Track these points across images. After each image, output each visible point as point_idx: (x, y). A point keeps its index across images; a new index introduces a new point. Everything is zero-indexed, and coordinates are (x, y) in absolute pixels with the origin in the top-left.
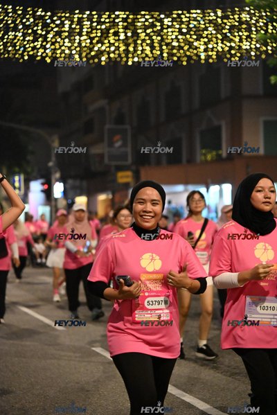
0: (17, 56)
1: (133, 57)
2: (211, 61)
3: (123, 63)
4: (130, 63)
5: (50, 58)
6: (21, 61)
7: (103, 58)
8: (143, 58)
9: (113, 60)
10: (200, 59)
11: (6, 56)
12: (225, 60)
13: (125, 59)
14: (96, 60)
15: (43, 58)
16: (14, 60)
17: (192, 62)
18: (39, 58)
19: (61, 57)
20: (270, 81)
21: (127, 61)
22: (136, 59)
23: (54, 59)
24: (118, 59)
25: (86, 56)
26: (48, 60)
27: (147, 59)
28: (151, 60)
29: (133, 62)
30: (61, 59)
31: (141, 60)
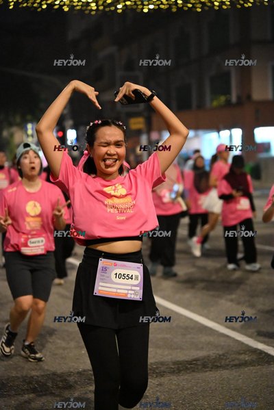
0: (35, 5)
1: (148, 5)
2: (224, 7)
3: (139, 11)
4: (146, 10)
5: (68, 6)
6: (39, 10)
7: (120, 6)
8: (158, 5)
9: (129, 7)
10: (214, 5)
11: (25, 5)
12: (239, 6)
13: (140, 7)
14: (113, 8)
15: (61, 6)
16: (32, 9)
17: (206, 8)
18: (56, 7)
19: (78, 5)
21: (143, 8)
22: (151, 7)
23: (72, 7)
24: (135, 7)
25: (102, 5)
26: (66, 9)
27: (162, 6)
28: (166, 7)
29: (149, 9)
30: (78, 8)
31: (157, 7)
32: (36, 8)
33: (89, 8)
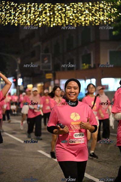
1: (53, 24)
2: (87, 25)
3: (49, 26)
4: (52, 26)
5: (17, 24)
7: (40, 24)
9: (44, 25)
10: (82, 24)
12: (93, 25)
13: (49, 24)
14: (37, 25)
15: (14, 24)
16: (1, 25)
17: (79, 25)
18: (12, 24)
20: (112, 34)
23: (19, 24)
24: (47, 24)
25: (33, 23)
27: (59, 24)
28: (61, 25)
29: (53, 26)
30: (22, 24)
31: (57, 25)
32: (3, 24)
33: (27, 24)
